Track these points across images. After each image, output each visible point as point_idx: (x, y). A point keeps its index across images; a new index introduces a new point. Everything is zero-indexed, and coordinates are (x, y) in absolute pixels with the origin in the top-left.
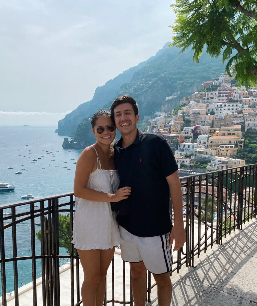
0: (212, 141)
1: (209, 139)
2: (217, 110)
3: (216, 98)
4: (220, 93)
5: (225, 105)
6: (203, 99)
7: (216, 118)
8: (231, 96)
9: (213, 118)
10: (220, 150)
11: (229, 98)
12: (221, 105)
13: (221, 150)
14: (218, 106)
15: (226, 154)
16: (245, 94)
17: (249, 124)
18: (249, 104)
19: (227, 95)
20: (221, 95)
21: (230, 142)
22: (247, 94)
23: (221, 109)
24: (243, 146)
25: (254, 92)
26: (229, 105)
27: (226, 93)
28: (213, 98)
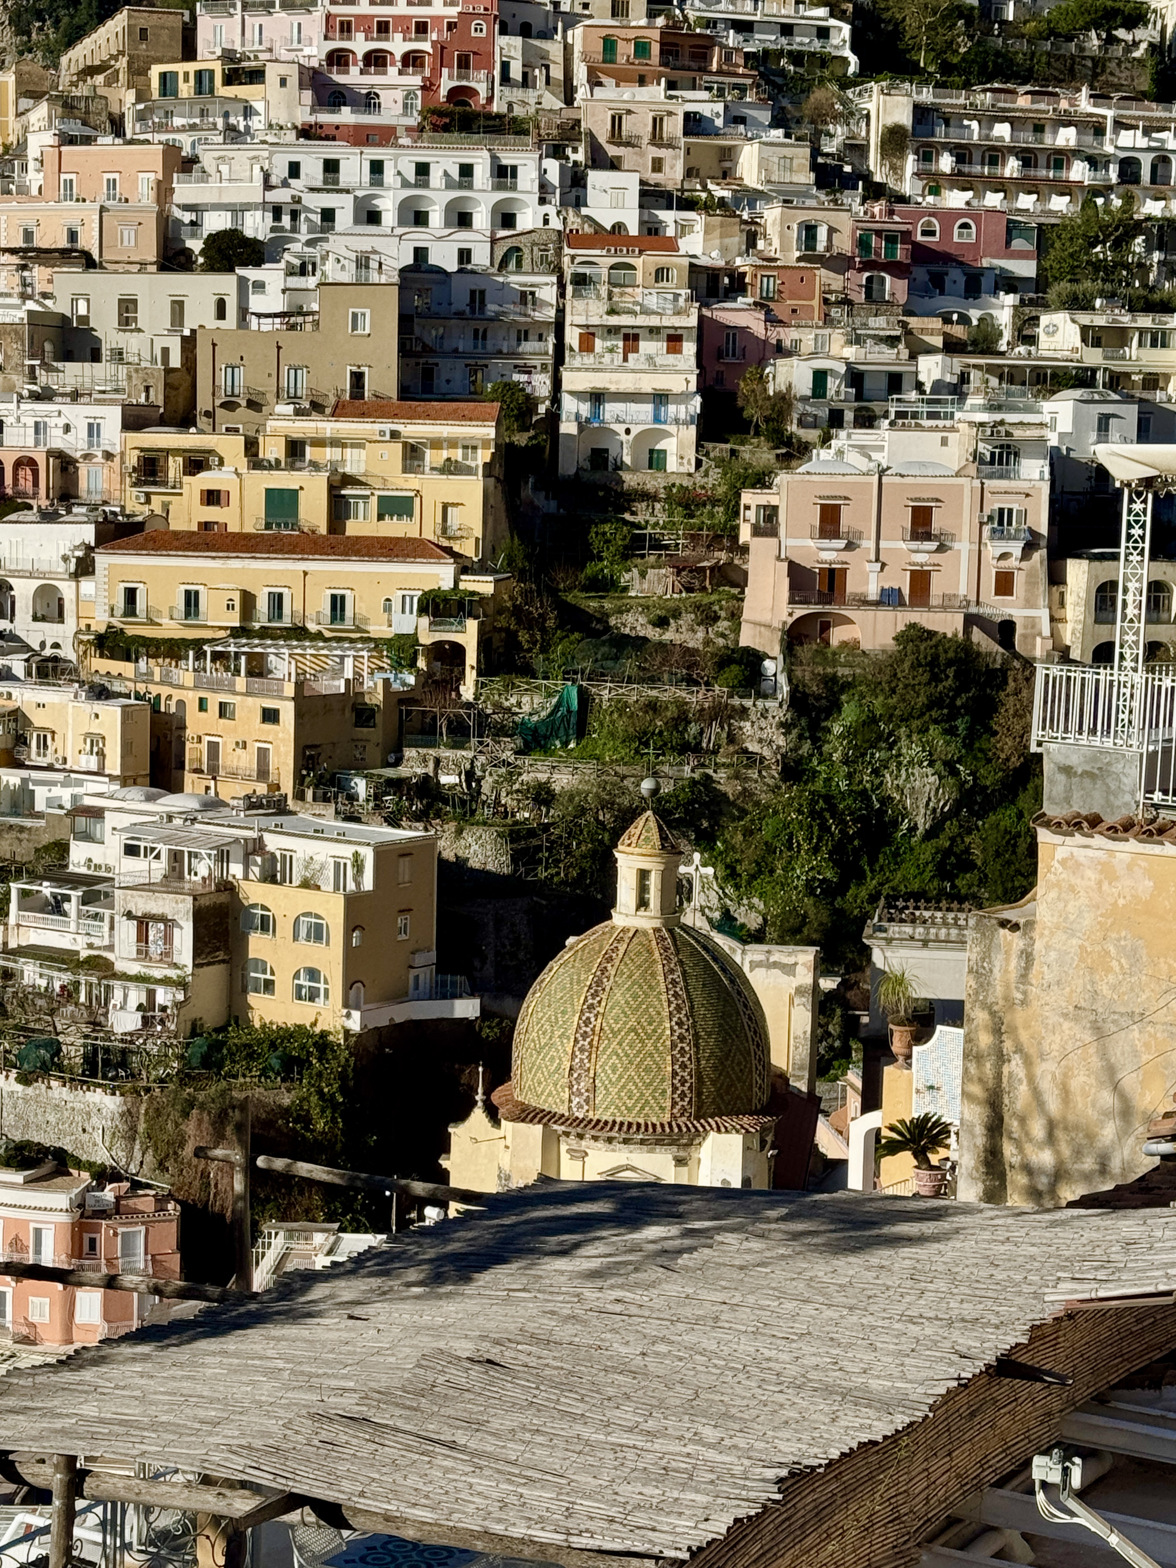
0: (131, 595)
1: (102, 560)
2: (286, 220)
3: (293, 81)
4: (346, 28)
5: (377, 167)
6: (155, 83)
7: (243, 312)
8: (464, 63)
9: (221, 313)
10: (191, 698)
11: (446, 83)
12: (331, 167)
13: (202, 705)
14: (294, 170)
15: (263, 754)
16: (625, 50)
17: (597, 397)
18: (658, 165)
19: (426, 46)
20: (360, 45)
21: (337, 604)
22: (642, 48)
23: (328, 215)
24: (471, 658)
25: (732, 39)
26: (423, 169)
27: (422, 28)
28: (256, 76)
